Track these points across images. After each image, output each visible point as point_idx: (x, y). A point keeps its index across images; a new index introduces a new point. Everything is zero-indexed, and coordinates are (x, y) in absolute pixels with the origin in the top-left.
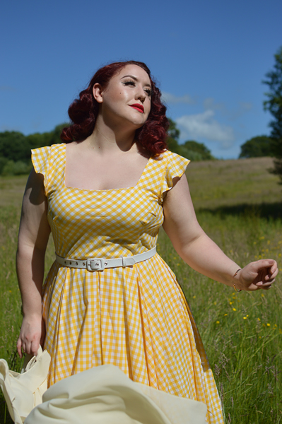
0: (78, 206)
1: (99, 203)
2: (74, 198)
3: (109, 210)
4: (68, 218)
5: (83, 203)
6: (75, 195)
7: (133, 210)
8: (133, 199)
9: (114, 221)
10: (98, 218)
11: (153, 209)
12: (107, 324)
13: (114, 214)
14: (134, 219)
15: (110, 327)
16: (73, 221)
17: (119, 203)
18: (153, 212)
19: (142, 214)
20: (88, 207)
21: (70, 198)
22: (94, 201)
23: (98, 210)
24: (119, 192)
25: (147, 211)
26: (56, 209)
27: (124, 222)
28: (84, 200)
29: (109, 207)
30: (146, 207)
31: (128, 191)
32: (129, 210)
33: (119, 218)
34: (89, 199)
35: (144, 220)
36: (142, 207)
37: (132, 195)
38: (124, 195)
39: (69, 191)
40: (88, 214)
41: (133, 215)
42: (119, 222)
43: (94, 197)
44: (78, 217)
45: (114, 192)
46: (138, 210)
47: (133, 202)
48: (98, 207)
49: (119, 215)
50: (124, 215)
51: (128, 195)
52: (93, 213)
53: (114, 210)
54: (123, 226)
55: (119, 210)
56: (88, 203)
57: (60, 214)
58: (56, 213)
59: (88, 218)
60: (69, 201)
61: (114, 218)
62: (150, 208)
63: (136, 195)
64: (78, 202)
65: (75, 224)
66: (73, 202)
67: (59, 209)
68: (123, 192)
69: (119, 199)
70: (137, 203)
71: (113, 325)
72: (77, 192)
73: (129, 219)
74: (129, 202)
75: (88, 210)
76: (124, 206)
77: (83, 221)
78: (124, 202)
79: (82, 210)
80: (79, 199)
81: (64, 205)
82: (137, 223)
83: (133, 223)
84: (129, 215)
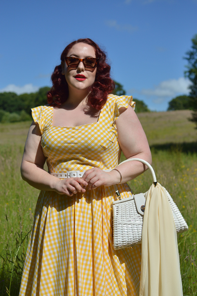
0: (59, 137)
1: (73, 135)
2: (57, 132)
3: (79, 139)
4: (53, 145)
5: (63, 135)
6: (58, 131)
7: (96, 138)
8: (96, 131)
9: (83, 147)
10: (73, 145)
11: (110, 137)
12: (79, 216)
13: (83, 141)
14: (96, 144)
15: (81, 219)
16: (57, 148)
17: (86, 134)
18: (110, 140)
19: (102, 141)
20: (66, 137)
21: (54, 132)
22: (70, 133)
23: (72, 139)
24: (86, 126)
25: (105, 139)
26: (45, 140)
27: (90, 147)
28: (63, 133)
29: (79, 137)
30: (105, 136)
31: (93, 126)
32: (93, 139)
33: (86, 144)
34: (67, 133)
35: (104, 145)
36: (102, 136)
37: (96, 128)
38: (89, 129)
39: (54, 128)
40: (66, 142)
41: (96, 141)
42: (86, 147)
43: (70, 131)
44: (59, 145)
45: (83, 127)
46: (99, 138)
47: (96, 133)
48: (73, 137)
49: (86, 142)
50: (89, 142)
51: (93, 128)
52: (69, 141)
53: (83, 139)
54: (89, 149)
55: (86, 139)
56: (66, 135)
57: (48, 143)
58: (45, 143)
59: (66, 145)
60: (53, 134)
61: (83, 144)
62: (108, 137)
63: (98, 128)
64: (60, 135)
65: (58, 150)
66: (56, 135)
67: (47, 140)
68: (89, 126)
69: (86, 131)
70: (99, 133)
71: (83, 217)
72: (59, 129)
73: (93, 145)
74: (93, 133)
75: (66, 139)
76: (89, 136)
77: (63, 147)
78: (89, 133)
79: (62, 139)
80: (60, 132)
81: (50, 137)
82: (99, 147)
83: (96, 147)
84: (93, 142)
